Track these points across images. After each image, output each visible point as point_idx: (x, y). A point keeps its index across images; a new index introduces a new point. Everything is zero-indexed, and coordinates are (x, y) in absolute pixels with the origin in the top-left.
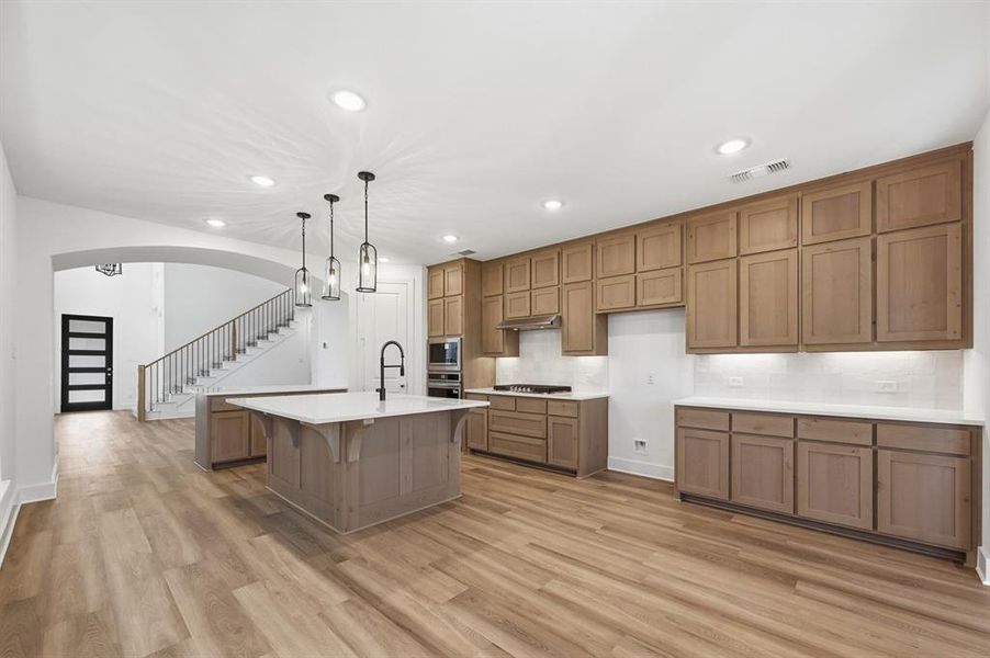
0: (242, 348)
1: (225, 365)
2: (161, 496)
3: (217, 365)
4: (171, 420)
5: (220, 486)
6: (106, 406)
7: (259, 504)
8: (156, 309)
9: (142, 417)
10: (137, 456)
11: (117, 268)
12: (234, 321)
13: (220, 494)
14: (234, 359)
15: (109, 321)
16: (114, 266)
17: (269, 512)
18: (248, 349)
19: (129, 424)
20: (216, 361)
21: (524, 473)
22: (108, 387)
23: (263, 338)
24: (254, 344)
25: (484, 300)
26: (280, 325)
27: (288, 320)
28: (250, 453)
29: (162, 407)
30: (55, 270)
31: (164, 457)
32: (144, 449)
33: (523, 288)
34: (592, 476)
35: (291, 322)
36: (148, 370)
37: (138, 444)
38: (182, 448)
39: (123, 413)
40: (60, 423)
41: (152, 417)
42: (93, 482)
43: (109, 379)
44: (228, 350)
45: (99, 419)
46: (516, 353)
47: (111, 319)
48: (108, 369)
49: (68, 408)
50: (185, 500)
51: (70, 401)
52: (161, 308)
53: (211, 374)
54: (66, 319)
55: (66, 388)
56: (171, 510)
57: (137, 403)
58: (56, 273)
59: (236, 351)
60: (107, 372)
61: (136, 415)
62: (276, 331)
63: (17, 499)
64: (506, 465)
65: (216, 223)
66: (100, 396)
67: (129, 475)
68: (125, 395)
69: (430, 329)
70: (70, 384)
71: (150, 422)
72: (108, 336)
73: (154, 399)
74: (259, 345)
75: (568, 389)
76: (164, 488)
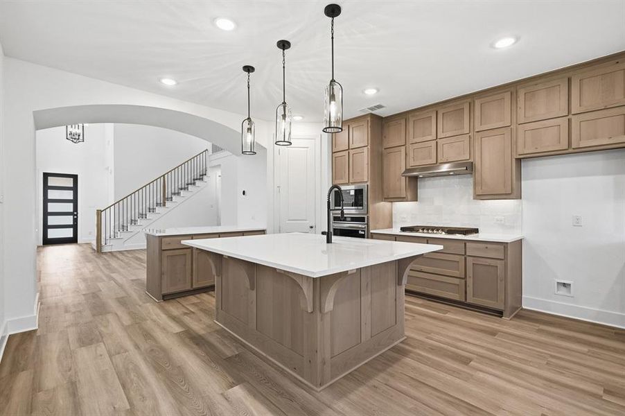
0: (170, 196)
1: (158, 209)
2: (125, 328)
3: (151, 210)
4: (120, 252)
5: (174, 319)
6: (73, 240)
7: (214, 339)
8: (107, 169)
9: (99, 250)
10: (100, 285)
11: (81, 138)
12: (164, 176)
13: (177, 329)
14: (164, 205)
15: (75, 177)
16: (79, 136)
17: (229, 353)
18: (174, 197)
19: (90, 255)
20: (151, 207)
21: (447, 312)
22: (75, 226)
23: (185, 189)
24: (178, 194)
25: (385, 152)
26: (197, 179)
27: (203, 175)
28: (192, 285)
29: (112, 242)
30: (37, 129)
31: (121, 286)
32: (105, 278)
33: (429, 138)
34: (515, 316)
35: (204, 177)
36: (103, 213)
37: (99, 273)
38: (134, 278)
39: (85, 246)
40: (42, 254)
41: (106, 249)
42: (66, 311)
43: (75, 220)
44: (160, 199)
45: (68, 250)
46: (415, 199)
47: (77, 176)
48: (75, 214)
49: (48, 242)
50: (148, 335)
51: (49, 237)
52: (112, 167)
53: (148, 217)
54: (46, 175)
55: (46, 227)
56: (137, 347)
57: (95, 238)
58: (37, 131)
59: (165, 199)
60: (74, 215)
61: (95, 248)
62: (194, 184)
63: (6, 330)
64: (420, 301)
65: (169, 82)
66: (68, 233)
67: (96, 304)
68: (87, 233)
69: (334, 177)
70: (49, 224)
71: (105, 253)
72: (75, 189)
73: (108, 235)
74: (182, 195)
75: (476, 231)
76: (127, 320)
